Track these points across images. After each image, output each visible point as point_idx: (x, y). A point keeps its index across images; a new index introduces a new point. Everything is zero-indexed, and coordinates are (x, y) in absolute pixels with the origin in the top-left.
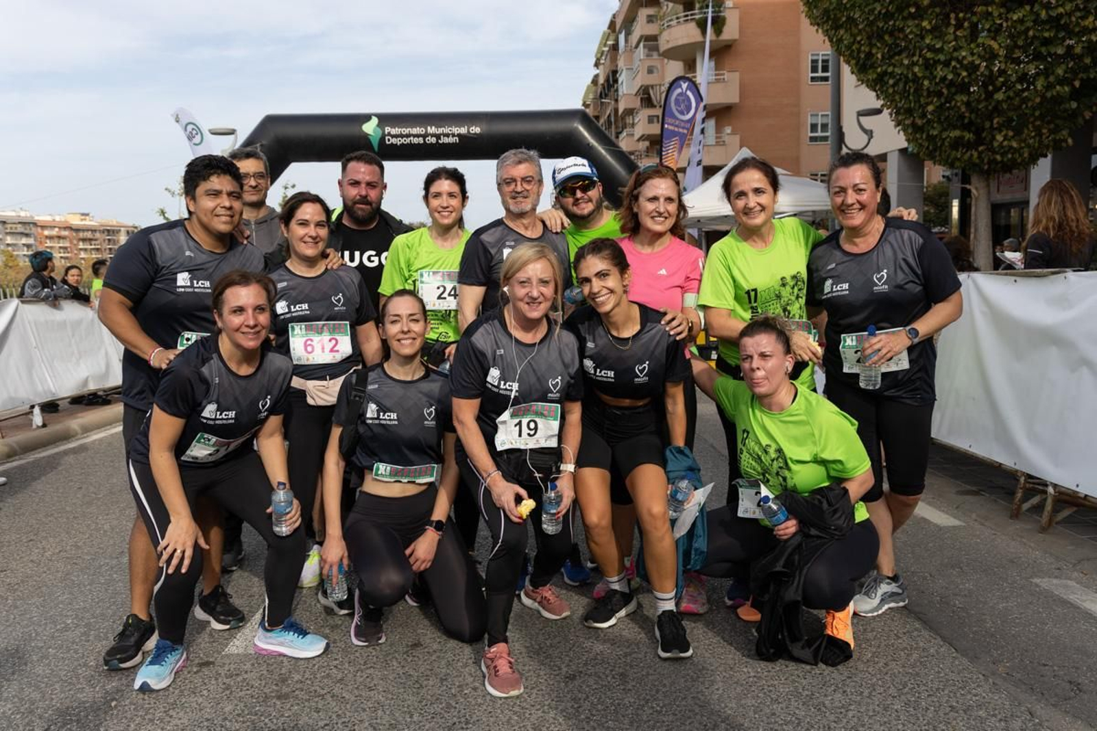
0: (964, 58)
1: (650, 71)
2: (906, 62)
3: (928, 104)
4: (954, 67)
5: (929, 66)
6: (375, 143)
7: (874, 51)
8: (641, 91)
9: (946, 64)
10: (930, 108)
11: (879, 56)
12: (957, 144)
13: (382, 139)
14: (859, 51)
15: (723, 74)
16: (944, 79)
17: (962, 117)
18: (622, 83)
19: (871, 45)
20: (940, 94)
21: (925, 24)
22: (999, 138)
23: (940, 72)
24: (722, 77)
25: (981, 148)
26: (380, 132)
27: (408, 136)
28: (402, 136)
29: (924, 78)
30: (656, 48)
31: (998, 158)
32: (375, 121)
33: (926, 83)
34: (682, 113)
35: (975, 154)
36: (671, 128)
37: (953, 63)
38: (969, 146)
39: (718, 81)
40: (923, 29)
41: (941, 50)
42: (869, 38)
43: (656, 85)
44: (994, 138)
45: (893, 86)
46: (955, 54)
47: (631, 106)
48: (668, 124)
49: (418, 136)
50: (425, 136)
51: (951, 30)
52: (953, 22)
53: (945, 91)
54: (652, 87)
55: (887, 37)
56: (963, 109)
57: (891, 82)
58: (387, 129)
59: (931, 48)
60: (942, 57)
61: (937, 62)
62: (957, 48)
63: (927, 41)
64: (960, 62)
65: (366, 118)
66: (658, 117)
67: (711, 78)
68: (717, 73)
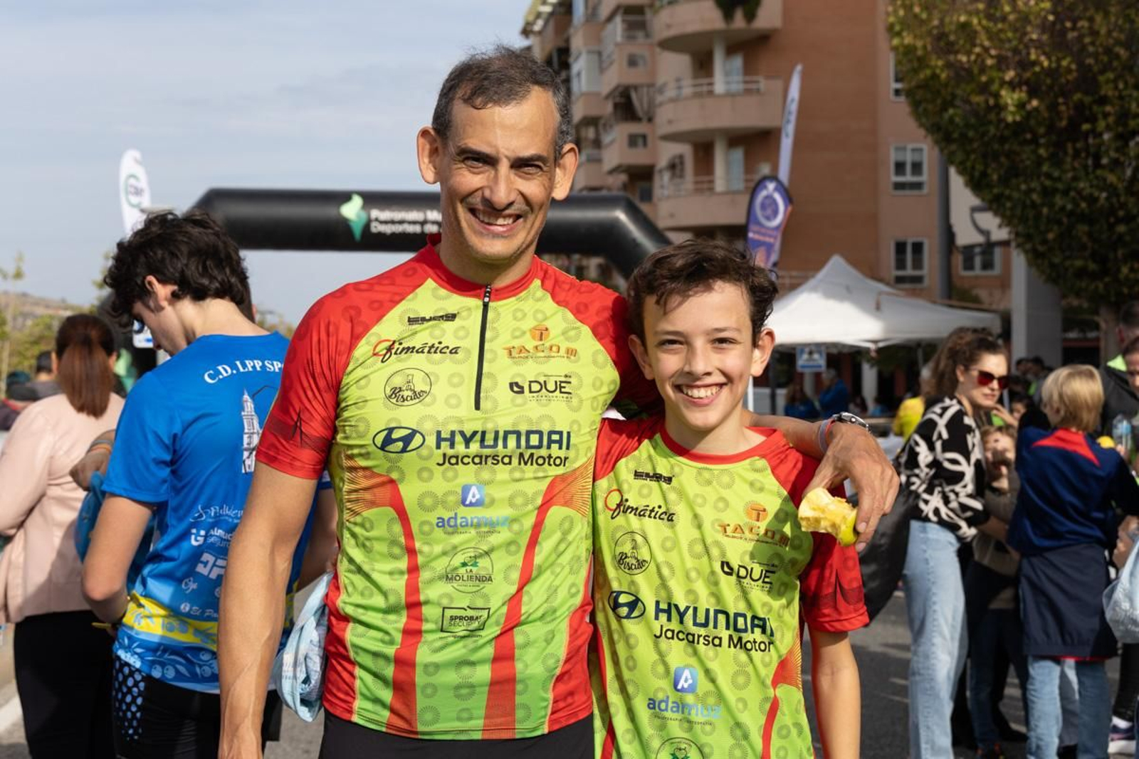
0: (1083, 189)
1: (632, 62)
2: (1023, 187)
3: (1048, 231)
4: (1074, 198)
5: (1047, 193)
6: (357, 231)
7: (989, 171)
8: (617, 93)
9: (1066, 193)
10: (1051, 236)
11: (995, 177)
12: (1081, 273)
13: (367, 227)
14: (973, 168)
15: (757, 82)
16: (1063, 208)
17: (1084, 247)
18: (579, 74)
19: (986, 166)
20: (1059, 223)
21: (1042, 151)
22: (1125, 270)
23: (1059, 200)
24: (755, 86)
25: (1107, 279)
26: (364, 215)
27: (401, 222)
28: (393, 222)
29: (1043, 205)
30: (642, 26)
31: (1125, 290)
32: (357, 202)
33: (1045, 210)
34: (768, 218)
35: (1101, 286)
36: (757, 237)
37: (1072, 194)
38: (1094, 276)
39: (748, 92)
40: (1040, 157)
41: (1059, 179)
42: (985, 156)
43: (642, 86)
44: (1119, 270)
45: (1012, 209)
46: (1074, 184)
47: (594, 112)
48: (755, 232)
49: (414, 223)
50: (423, 223)
51: (1069, 159)
52: (1070, 151)
53: (1065, 220)
54: (636, 88)
55: (1003, 159)
56: (1085, 239)
57: (1008, 205)
58: (375, 213)
59: (1049, 176)
60: (1060, 186)
61: (1055, 190)
62: (1075, 179)
63: (1045, 168)
64: (1079, 192)
65: (345, 197)
66: (644, 137)
67: (737, 87)
68: (748, 78)
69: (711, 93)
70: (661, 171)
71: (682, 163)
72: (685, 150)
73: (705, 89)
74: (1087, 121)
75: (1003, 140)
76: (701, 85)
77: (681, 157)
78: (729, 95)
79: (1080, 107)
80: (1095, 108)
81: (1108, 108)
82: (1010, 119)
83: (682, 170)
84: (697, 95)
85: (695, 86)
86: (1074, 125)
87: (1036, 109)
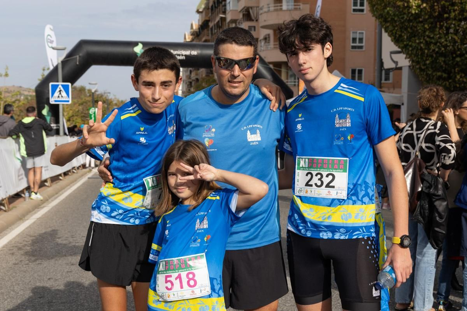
0: (443, 42)
2: (417, 41)
3: (427, 60)
4: (439, 46)
5: (428, 44)
7: (403, 34)
8: (244, 10)
9: (435, 44)
10: (428, 62)
11: (405, 37)
12: (439, 78)
14: (396, 33)
15: (299, 5)
16: (434, 50)
17: (442, 67)
19: (401, 31)
20: (432, 56)
21: (426, 26)
22: (458, 77)
23: (432, 47)
24: (298, 7)
25: (450, 81)
29: (425, 49)
31: (458, 85)
32: (140, 46)
33: (426, 51)
35: (448, 83)
37: (438, 44)
38: (445, 79)
39: (296, 9)
40: (425, 28)
41: (433, 38)
42: (401, 28)
43: (254, 7)
44: (456, 77)
45: (411, 51)
46: (439, 40)
47: (235, 18)
51: (437, 30)
52: (438, 26)
53: (434, 55)
54: (251, 8)
55: (409, 29)
56: (442, 64)
57: (410, 49)
59: (429, 37)
60: (433, 41)
61: (431, 43)
62: (440, 38)
63: (427, 33)
64: (441, 44)
65: (136, 44)
66: (255, 27)
67: (291, 7)
68: (296, 4)
69: (281, 9)
70: (261, 40)
71: (269, 37)
72: (270, 32)
73: (279, 8)
74: (446, 13)
75: (410, 21)
76: (278, 6)
77: (269, 35)
78: (288, 10)
79: (443, 7)
80: (450, 7)
81: (456, 8)
82: (413, 12)
83: (269, 40)
84: (276, 10)
85: (275, 6)
86: (441, 15)
87: (425, 8)
